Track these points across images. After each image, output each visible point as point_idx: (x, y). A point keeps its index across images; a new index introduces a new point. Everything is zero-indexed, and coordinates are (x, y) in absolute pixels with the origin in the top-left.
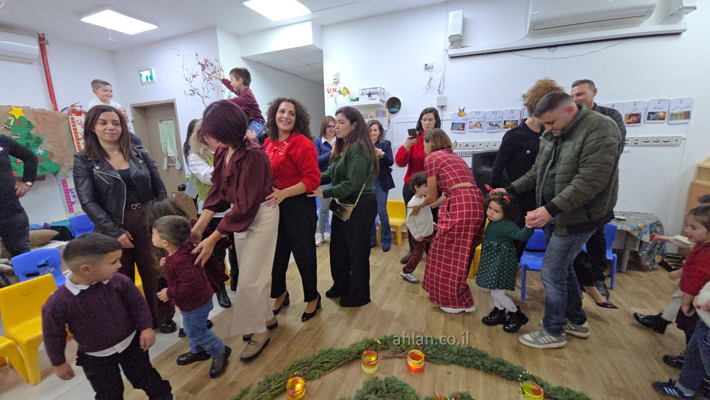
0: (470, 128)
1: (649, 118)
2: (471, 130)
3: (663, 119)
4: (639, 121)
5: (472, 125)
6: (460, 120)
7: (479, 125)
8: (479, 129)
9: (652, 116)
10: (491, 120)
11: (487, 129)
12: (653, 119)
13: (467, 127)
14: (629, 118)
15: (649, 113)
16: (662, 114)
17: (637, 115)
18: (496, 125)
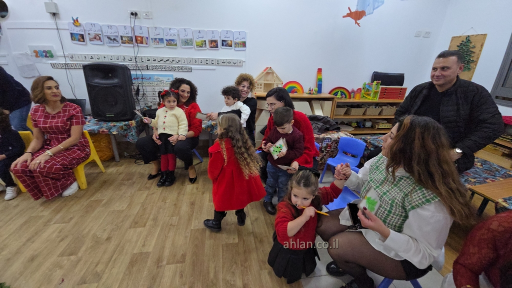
0: (91, 40)
1: (223, 45)
2: (92, 42)
3: (231, 46)
4: (217, 47)
5: (91, 37)
6: (77, 30)
7: (97, 37)
8: (99, 42)
9: (225, 43)
10: (109, 34)
11: (107, 43)
12: (226, 46)
13: (87, 38)
14: (211, 44)
15: (223, 41)
16: (230, 42)
17: (216, 41)
18: (114, 39)
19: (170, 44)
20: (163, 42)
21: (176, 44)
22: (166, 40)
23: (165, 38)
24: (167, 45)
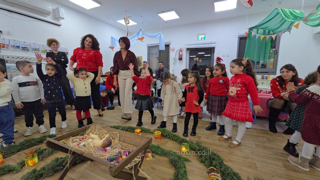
19: (25, 50)
20: (19, 48)
21: (28, 50)
22: (22, 47)
23: (21, 46)
24: (22, 50)
